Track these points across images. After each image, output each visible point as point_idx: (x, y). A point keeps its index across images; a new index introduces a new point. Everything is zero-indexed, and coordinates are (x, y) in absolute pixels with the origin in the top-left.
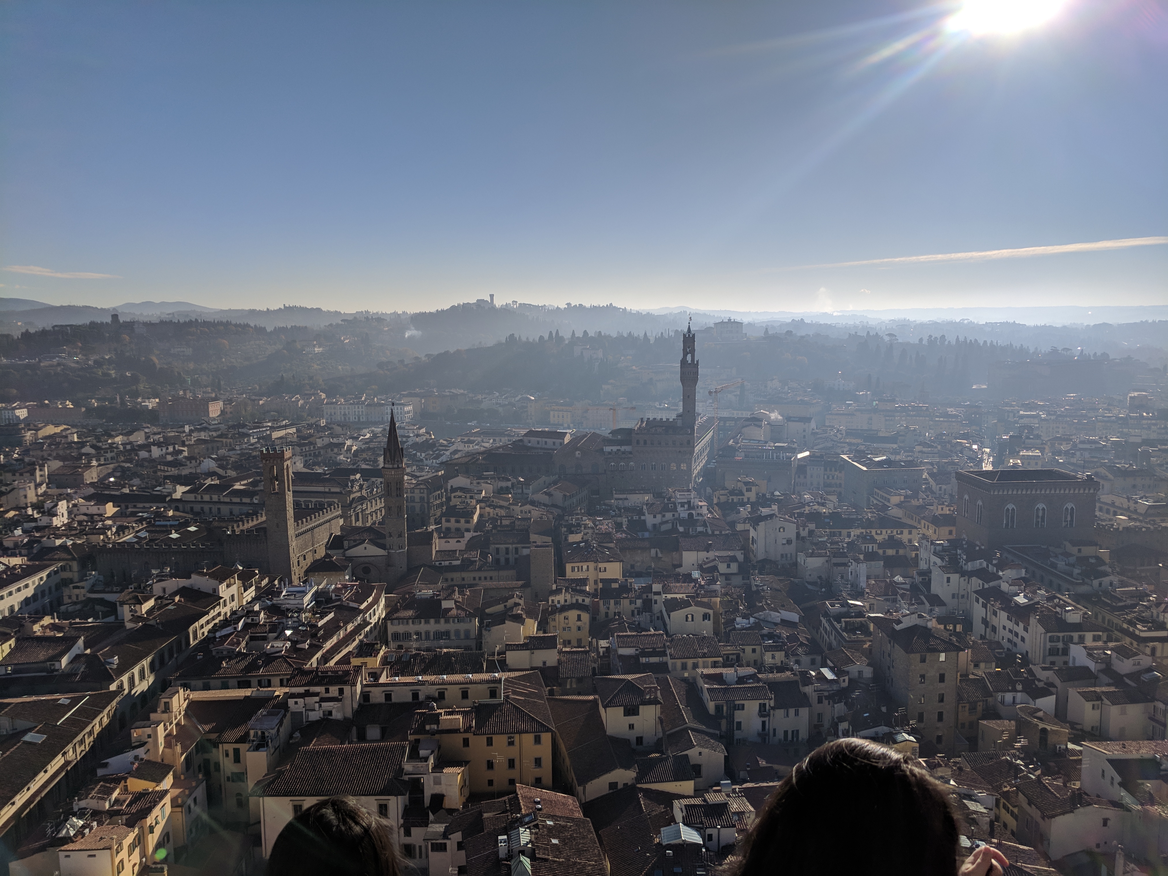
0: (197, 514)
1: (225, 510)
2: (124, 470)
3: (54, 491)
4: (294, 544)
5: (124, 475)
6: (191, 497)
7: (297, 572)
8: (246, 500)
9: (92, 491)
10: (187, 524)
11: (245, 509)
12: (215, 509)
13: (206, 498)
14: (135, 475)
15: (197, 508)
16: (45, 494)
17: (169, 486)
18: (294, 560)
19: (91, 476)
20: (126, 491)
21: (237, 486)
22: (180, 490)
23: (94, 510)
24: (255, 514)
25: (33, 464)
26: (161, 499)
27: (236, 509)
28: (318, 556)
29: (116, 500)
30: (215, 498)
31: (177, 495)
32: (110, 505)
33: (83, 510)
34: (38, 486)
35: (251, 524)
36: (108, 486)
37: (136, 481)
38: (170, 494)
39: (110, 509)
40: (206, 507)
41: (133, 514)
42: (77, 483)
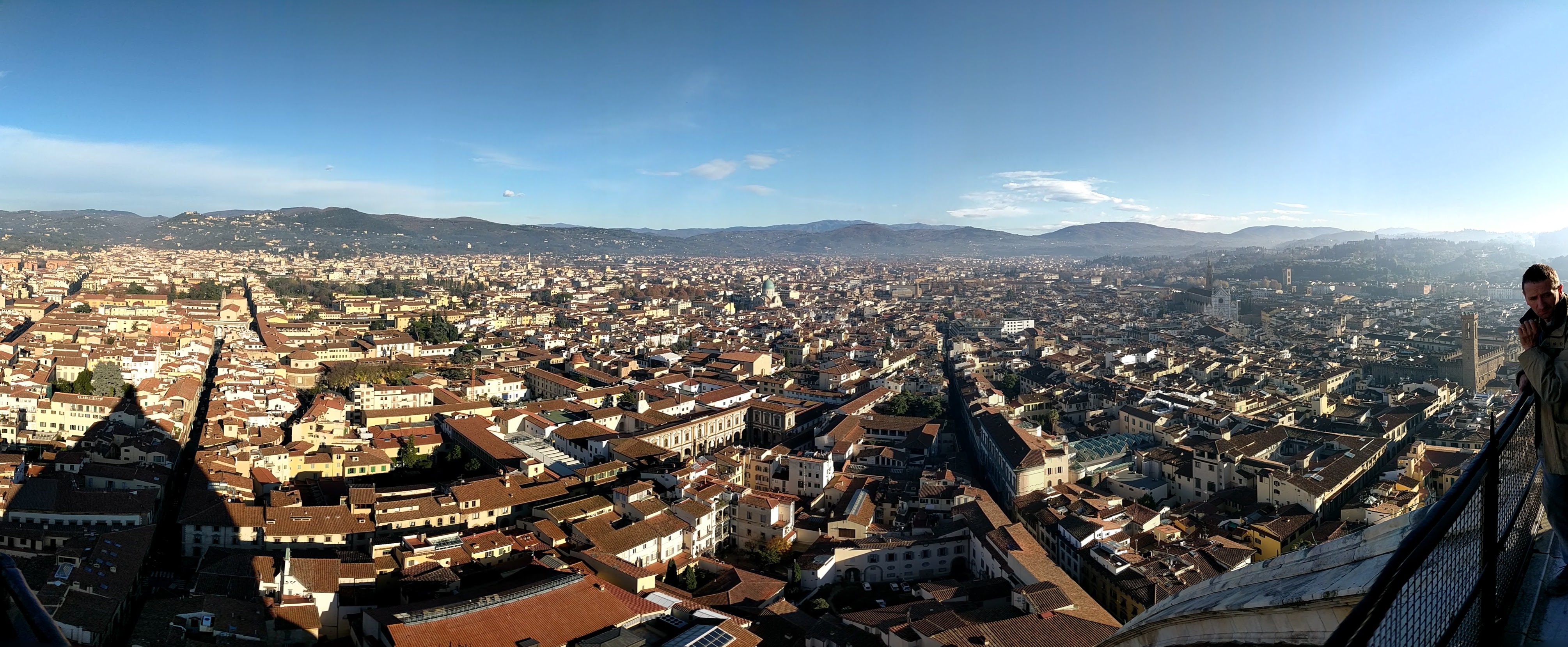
0: (1421, 349)
1: (1436, 347)
2: (1382, 322)
3: (1349, 331)
4: (1477, 369)
5: (1383, 325)
6: (1418, 339)
7: (1479, 386)
8: (1447, 343)
9: (1368, 332)
10: (1417, 354)
11: (1447, 348)
12: (1430, 348)
13: (1426, 340)
14: (1388, 325)
15: (1421, 345)
16: (1345, 331)
17: (1407, 332)
18: (1477, 379)
19: (1367, 324)
20: (1384, 333)
21: (1443, 335)
22: (1413, 334)
23: (1369, 342)
24: (1453, 351)
25: (1340, 315)
26: (1402, 339)
27: (1442, 348)
28: (1490, 378)
29: (1380, 338)
30: (1431, 340)
31: (1411, 338)
32: (1377, 340)
33: (1364, 342)
34: (1342, 327)
35: (1453, 356)
36: (1375, 330)
37: (1388, 328)
38: (1407, 337)
39: (1377, 343)
40: (1426, 345)
41: (1389, 346)
42: (1359, 327)
